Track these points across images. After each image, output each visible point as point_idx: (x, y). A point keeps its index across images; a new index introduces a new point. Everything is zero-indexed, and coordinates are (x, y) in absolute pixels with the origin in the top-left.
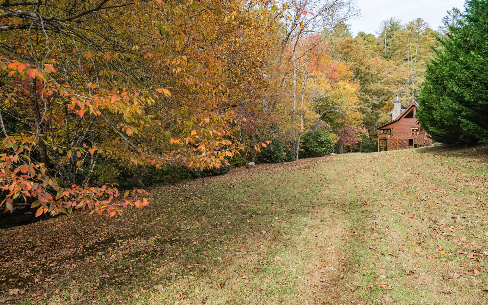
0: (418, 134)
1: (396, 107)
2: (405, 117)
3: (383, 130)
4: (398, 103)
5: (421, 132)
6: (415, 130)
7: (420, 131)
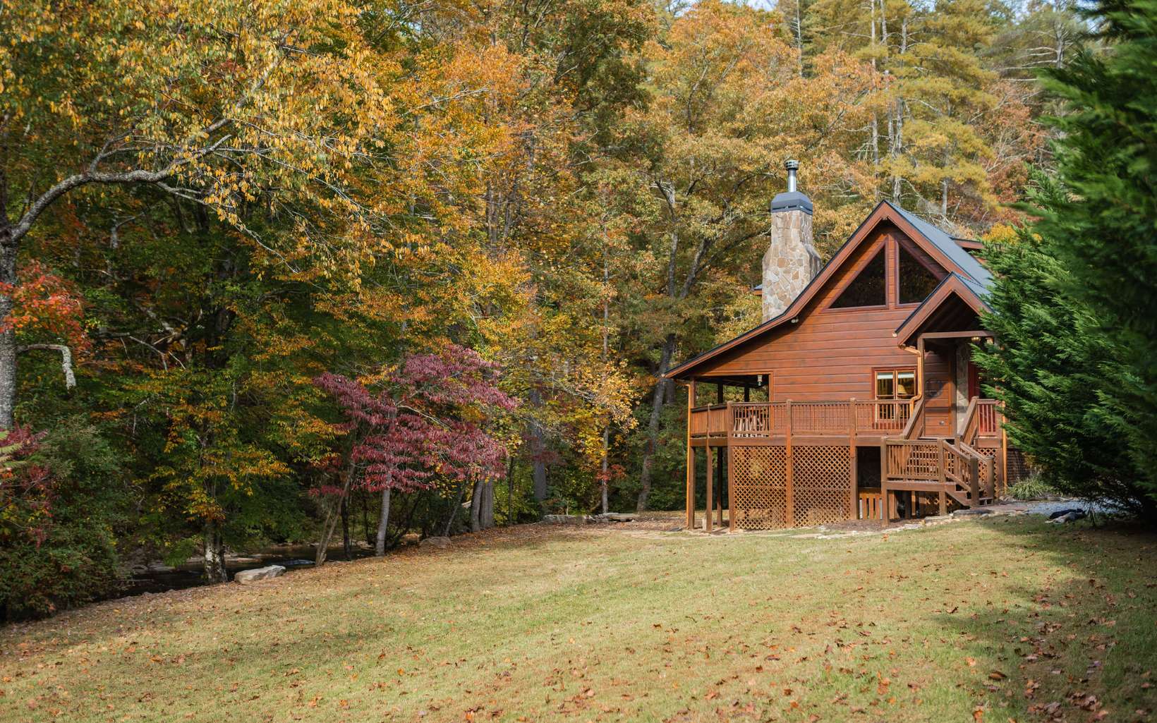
0: (913, 412)
1: (786, 239)
2: (837, 304)
3: (722, 381)
4: (796, 213)
5: (934, 402)
6: (900, 389)
7: (929, 395)
